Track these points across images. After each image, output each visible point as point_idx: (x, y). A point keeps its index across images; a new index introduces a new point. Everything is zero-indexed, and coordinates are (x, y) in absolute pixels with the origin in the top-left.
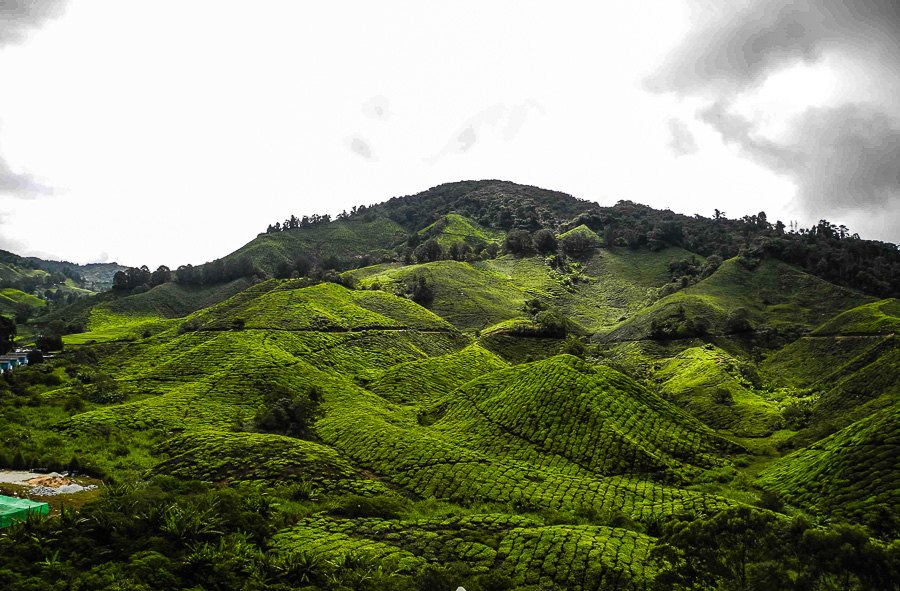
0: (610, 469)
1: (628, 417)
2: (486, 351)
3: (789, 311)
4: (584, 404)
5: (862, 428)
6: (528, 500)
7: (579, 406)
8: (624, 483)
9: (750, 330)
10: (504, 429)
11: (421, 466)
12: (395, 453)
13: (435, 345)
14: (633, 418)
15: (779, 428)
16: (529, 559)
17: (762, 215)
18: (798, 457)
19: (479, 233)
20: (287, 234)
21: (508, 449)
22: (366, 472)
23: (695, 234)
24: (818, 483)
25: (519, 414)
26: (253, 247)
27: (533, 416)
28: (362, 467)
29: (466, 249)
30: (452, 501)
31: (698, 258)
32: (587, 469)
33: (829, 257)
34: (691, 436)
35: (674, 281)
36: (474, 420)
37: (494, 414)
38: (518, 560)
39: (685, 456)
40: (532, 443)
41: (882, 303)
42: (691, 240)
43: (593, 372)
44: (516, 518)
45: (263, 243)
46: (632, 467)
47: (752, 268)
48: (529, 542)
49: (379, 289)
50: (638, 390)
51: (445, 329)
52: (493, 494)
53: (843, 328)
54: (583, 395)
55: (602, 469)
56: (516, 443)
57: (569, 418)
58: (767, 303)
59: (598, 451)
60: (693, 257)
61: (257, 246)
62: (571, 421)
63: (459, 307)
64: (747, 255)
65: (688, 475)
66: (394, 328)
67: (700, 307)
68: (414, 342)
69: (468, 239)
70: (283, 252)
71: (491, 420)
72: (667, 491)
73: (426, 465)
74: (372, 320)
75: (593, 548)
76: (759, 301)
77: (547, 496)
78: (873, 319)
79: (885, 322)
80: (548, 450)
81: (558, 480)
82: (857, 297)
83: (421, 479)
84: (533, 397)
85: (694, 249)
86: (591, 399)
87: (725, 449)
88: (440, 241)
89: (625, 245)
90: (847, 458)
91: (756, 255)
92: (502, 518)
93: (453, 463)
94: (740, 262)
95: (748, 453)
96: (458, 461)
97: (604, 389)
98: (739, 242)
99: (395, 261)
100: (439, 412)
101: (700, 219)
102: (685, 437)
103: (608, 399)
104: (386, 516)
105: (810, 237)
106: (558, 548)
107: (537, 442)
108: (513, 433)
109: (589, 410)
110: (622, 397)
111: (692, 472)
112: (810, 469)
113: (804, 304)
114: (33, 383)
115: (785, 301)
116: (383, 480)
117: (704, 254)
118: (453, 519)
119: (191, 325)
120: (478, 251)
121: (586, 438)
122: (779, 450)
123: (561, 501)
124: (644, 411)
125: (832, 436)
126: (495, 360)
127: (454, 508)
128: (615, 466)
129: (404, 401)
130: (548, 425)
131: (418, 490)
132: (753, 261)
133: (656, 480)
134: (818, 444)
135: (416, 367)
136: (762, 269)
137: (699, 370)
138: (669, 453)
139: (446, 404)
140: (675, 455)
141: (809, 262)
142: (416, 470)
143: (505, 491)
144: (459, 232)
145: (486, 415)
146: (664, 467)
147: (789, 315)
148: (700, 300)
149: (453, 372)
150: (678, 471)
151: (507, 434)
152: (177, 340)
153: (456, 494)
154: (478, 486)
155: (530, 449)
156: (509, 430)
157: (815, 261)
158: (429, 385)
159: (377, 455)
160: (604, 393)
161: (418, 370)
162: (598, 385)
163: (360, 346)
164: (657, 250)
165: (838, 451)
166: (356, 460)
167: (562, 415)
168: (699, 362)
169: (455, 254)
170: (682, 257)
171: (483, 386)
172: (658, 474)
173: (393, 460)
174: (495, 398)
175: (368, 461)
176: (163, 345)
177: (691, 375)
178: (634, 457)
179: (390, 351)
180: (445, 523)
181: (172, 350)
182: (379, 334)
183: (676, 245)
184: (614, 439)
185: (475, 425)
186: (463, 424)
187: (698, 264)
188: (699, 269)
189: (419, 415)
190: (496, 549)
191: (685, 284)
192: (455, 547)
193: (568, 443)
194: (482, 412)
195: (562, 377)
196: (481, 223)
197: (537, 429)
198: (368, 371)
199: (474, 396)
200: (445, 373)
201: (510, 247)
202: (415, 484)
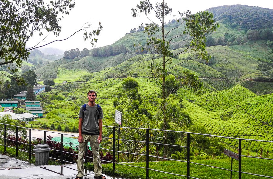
2: (244, 88)
10: (264, 123)
13: (219, 85)
19: (231, 32)
20: (139, 33)
21: (268, 132)
25: (271, 117)
26: (125, 40)
29: (226, 40)
36: (248, 119)
37: (258, 116)
45: (129, 38)
51: (223, 78)
61: (127, 39)
63: (227, 68)
66: (201, 77)
68: (210, 83)
69: (226, 35)
70: (138, 42)
71: (257, 119)
100: (230, 115)
108: (268, 125)
114: (52, 99)
119: (111, 75)
120: (232, 41)
126: (249, 92)
129: (211, 110)
135: (214, 95)
139: (232, 112)
144: (221, 31)
145: (253, 116)
149: (231, 98)
151: (266, 125)
152: (106, 82)
156: (267, 123)
158: (221, 103)
161: (216, 96)
169: (221, 43)
171: (249, 104)
174: (257, 109)
176: (99, 84)
181: (105, 86)
185: (249, 121)
186: (244, 120)
189: (221, 116)
194: (251, 115)
196: (232, 27)
198: (192, 96)
199: (245, 108)
200: (228, 98)
201: (248, 38)
202: (235, 144)
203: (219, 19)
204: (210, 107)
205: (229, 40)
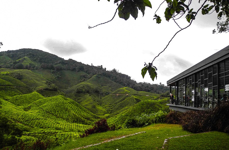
0: (73, 121)
1: (75, 110)
2: (38, 93)
3: (107, 88)
4: (66, 107)
5: (124, 113)
6: (58, 127)
7: (65, 107)
8: (77, 124)
9: (98, 92)
10: (47, 112)
11: (31, 120)
12: (23, 117)
13: (24, 91)
14: (76, 110)
15: (106, 113)
16: (63, 138)
17: (102, 66)
18: (111, 119)
19: (33, 63)
21: (49, 117)
22: (17, 122)
23: (87, 69)
24: (116, 124)
25: (51, 109)
27: (54, 109)
28: (15, 121)
29: (30, 67)
30: (41, 128)
31: (87, 74)
32: (68, 121)
33: (115, 77)
34: (89, 114)
35: (82, 79)
36: (39, 110)
37: (44, 109)
38: (61, 139)
39: (88, 119)
40: (54, 115)
41: (126, 88)
42: (86, 70)
43: (67, 100)
44: (57, 131)
46: (78, 121)
47: (99, 78)
48: (63, 135)
49: (8, 75)
50: (77, 104)
51: (27, 87)
52: (50, 126)
53: (118, 93)
54: (66, 105)
55: (71, 121)
56: (51, 115)
57: (63, 110)
58: (102, 86)
59: (70, 117)
60: (86, 74)
62: (63, 111)
63: (29, 82)
64: (98, 75)
65: (89, 123)
66: (14, 86)
67: (88, 86)
68: (19, 90)
69: (30, 64)
72: (86, 126)
73: (32, 120)
74: (7, 84)
75: (77, 136)
76: (100, 85)
77: (61, 127)
78: (124, 91)
79: (126, 92)
80: (58, 117)
81: (62, 124)
82: (120, 86)
83: (32, 123)
84: (54, 105)
85: (86, 72)
86: (68, 106)
87: (96, 117)
88: (23, 64)
89: (70, 70)
90: (122, 119)
91: (100, 75)
92: (54, 131)
93: (39, 120)
94: (97, 76)
95: (101, 118)
96: (40, 119)
97: (70, 104)
98: (97, 72)
99: (9, 68)
100: (29, 108)
101: (88, 65)
102: (88, 115)
103: (71, 106)
104: (27, 131)
105: (111, 72)
106: (70, 136)
107: (56, 115)
108: (49, 113)
109: (67, 108)
110: (74, 106)
111: (90, 122)
112: (114, 121)
113: (110, 87)
115: (106, 86)
116: (22, 123)
117: (89, 73)
118: (43, 131)
121: (67, 114)
122: (106, 118)
123: (65, 128)
124: (78, 109)
125: (118, 115)
126: (40, 95)
127: (42, 129)
128: (74, 121)
129: (19, 105)
130: (58, 112)
131: (32, 126)
132: (99, 76)
133: (83, 124)
134: (115, 116)
135: (21, 97)
136: (101, 78)
137: (88, 100)
138: (84, 118)
139: (31, 106)
140: (86, 119)
141: (111, 77)
142: (30, 121)
143: (52, 126)
144: (28, 62)
145: (42, 109)
146: (84, 121)
147: (107, 89)
148: (88, 84)
149: (31, 98)
150: (87, 122)
153: (41, 126)
154: (46, 124)
155: (54, 117)
156: (49, 112)
157: (112, 77)
158: (25, 101)
159: (19, 118)
160: (70, 105)
161: (22, 97)
162: (69, 103)
163: (4, 90)
164: (78, 72)
165: (120, 117)
166: (13, 119)
167: (61, 109)
168: (88, 98)
169: (27, 68)
170: (84, 74)
171: (40, 102)
172: (83, 122)
173: (24, 119)
174: (44, 105)
175: (16, 119)
177: (86, 101)
178: (78, 119)
179: (13, 92)
180: (42, 132)
182: (10, 87)
183: (82, 71)
184: (73, 115)
185: (40, 111)
186: (36, 111)
187: (87, 76)
188: (87, 77)
189: (24, 109)
190: (56, 137)
191: (84, 80)
192: (46, 137)
193: (63, 115)
194: (41, 108)
195: (61, 101)
196: (34, 60)
197: (55, 112)
198: (7, 97)
199: (38, 104)
200: (29, 98)
201: (42, 67)
202: (31, 124)
203: (27, 55)
204: (18, 103)
205: (32, 67)
